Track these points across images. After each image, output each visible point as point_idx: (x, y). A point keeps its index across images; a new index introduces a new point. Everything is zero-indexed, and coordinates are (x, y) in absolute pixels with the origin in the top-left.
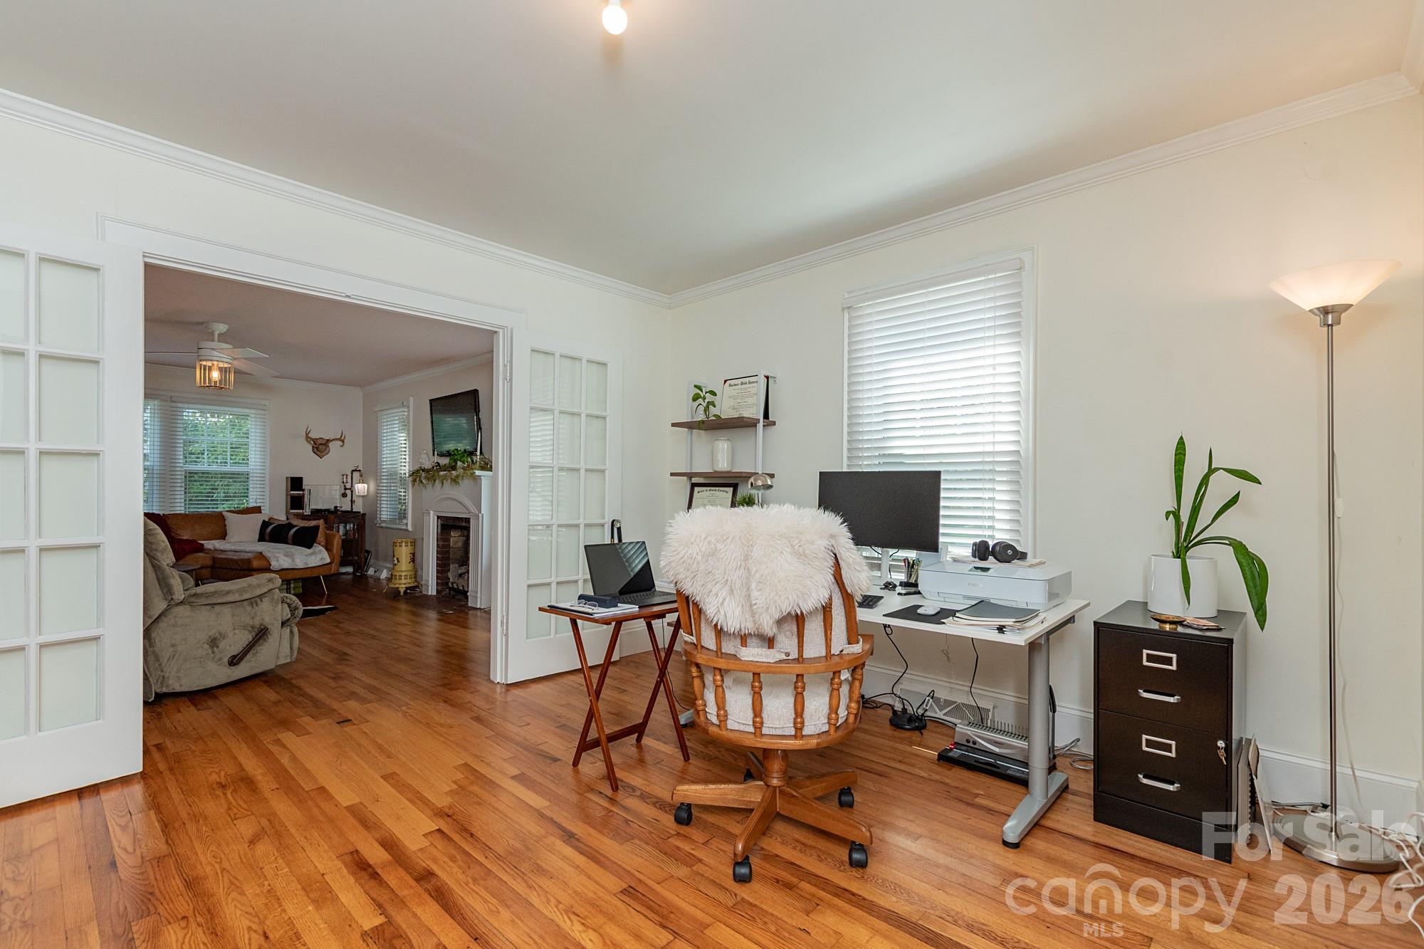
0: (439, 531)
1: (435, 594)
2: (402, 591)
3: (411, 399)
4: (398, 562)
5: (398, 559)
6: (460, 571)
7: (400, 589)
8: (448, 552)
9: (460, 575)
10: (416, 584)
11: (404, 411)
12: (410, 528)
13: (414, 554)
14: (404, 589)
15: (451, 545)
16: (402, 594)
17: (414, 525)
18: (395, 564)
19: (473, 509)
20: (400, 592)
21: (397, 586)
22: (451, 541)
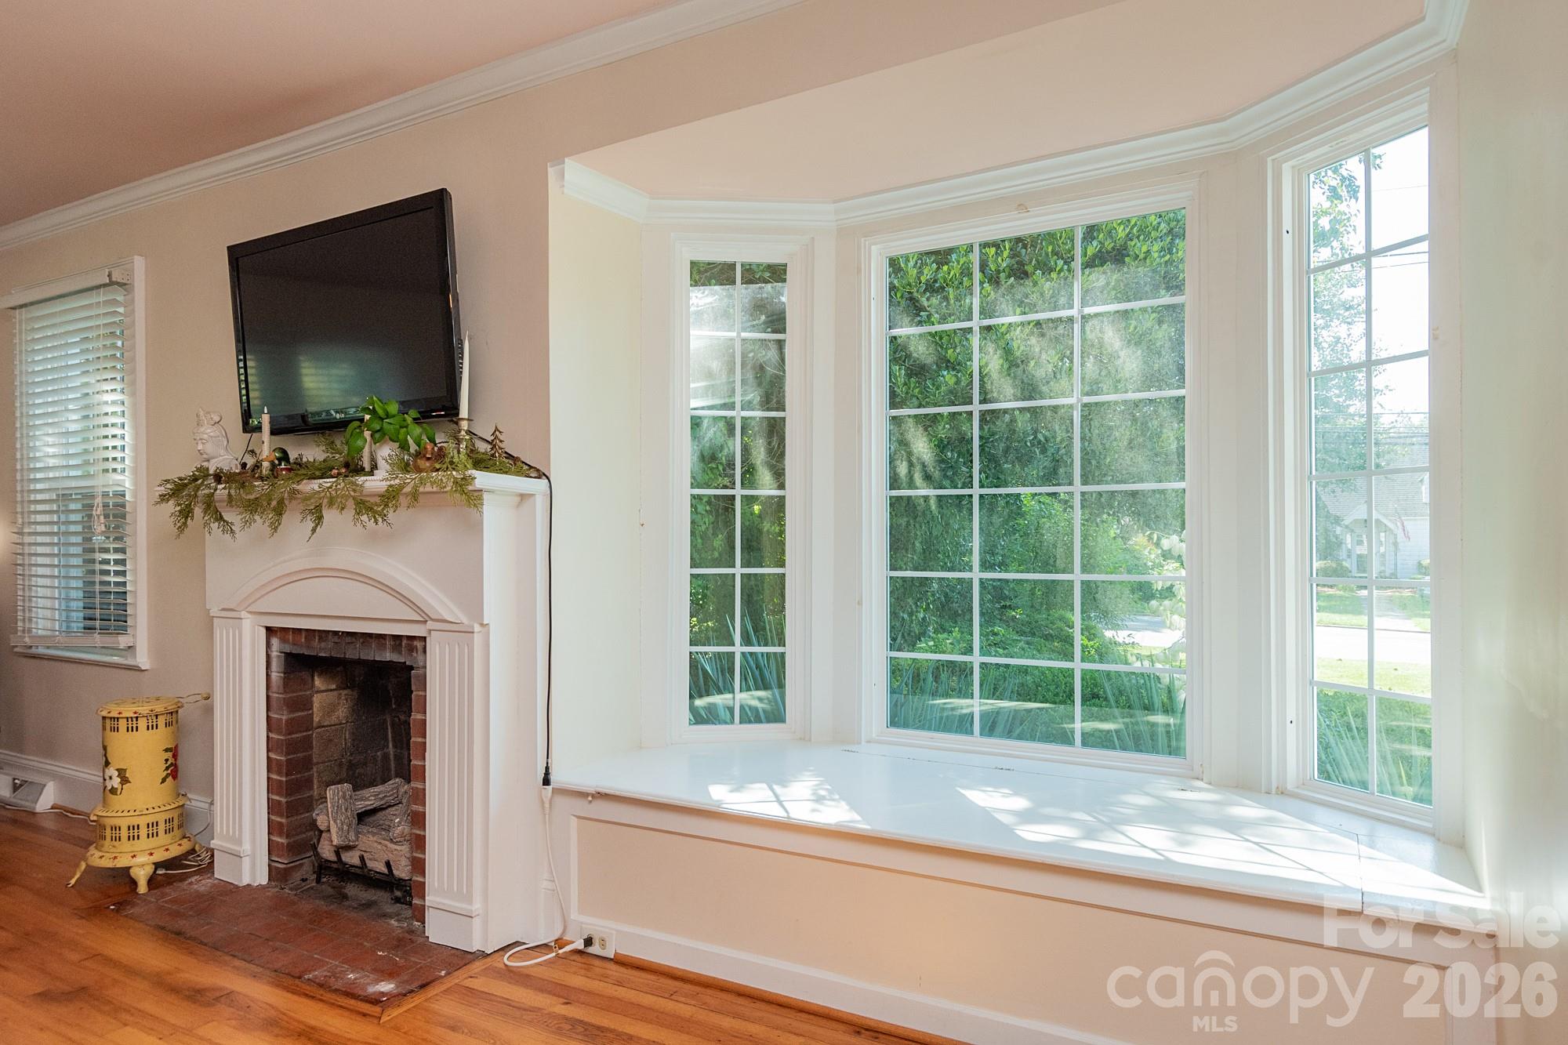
0: (274, 675)
1: (264, 881)
2: (141, 875)
3: (139, 263)
4: (125, 780)
5: (121, 772)
6: (362, 805)
7: (133, 872)
8: (307, 743)
9: (363, 817)
10: (186, 846)
11: (114, 302)
12: (143, 660)
13: (174, 751)
14: (150, 869)
15: (316, 719)
16: (142, 888)
17: (158, 650)
18: (113, 791)
19: (441, 604)
20: (134, 883)
21: (122, 862)
22: (316, 705)
